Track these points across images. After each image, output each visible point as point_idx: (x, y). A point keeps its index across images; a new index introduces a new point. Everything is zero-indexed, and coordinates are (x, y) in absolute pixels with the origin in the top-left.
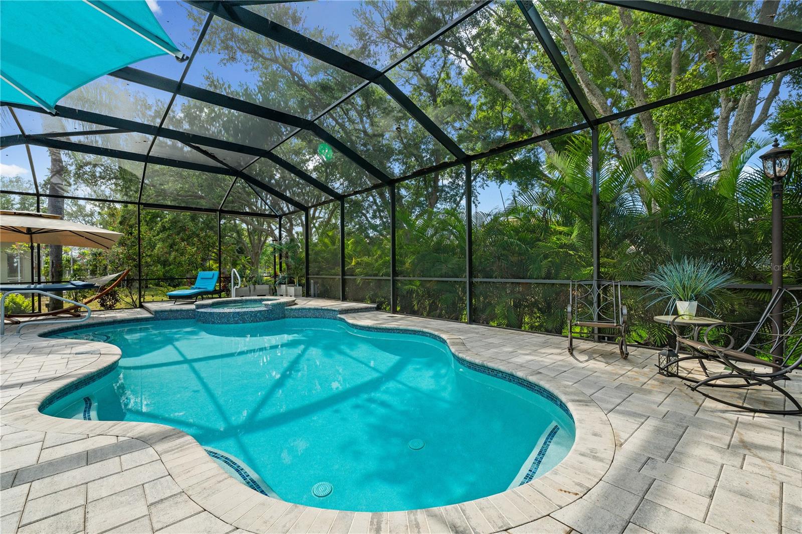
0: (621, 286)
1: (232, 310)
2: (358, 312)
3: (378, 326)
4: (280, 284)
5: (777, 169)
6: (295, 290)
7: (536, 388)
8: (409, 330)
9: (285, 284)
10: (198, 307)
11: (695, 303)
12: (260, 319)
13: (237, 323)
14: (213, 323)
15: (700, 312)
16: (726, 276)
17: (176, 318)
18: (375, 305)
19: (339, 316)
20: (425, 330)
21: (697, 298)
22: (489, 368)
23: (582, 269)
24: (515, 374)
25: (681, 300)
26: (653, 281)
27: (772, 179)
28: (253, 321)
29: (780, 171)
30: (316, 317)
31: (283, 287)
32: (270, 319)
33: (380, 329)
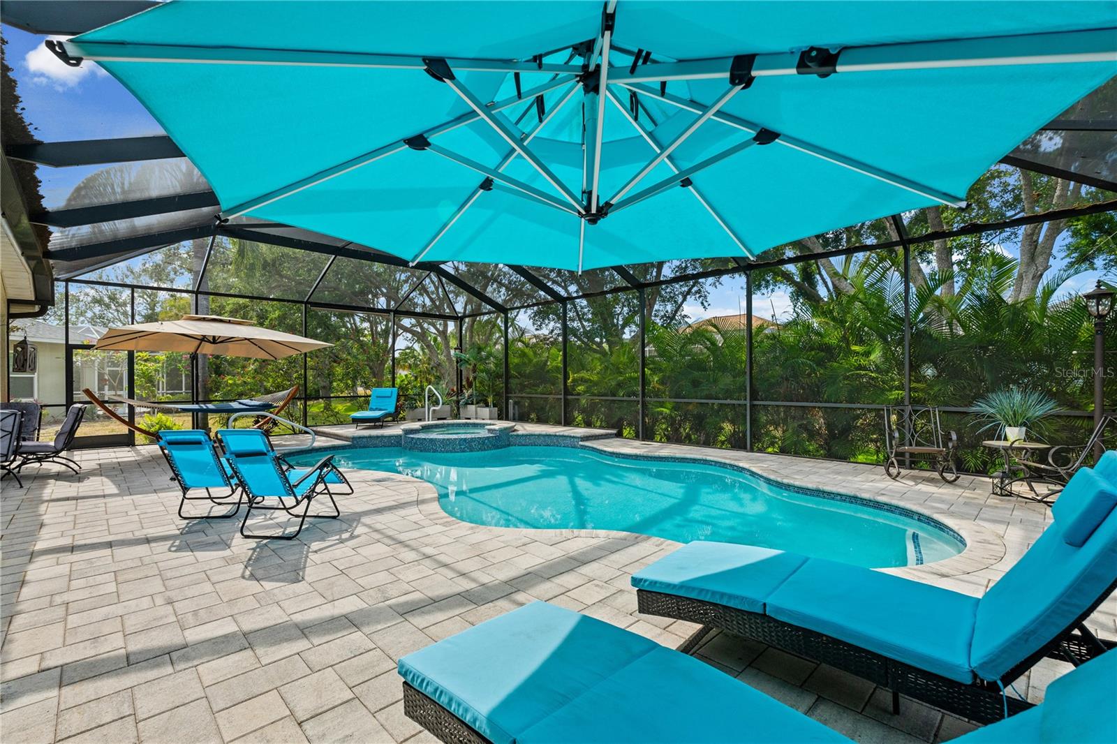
0: (939, 411)
1: (441, 437)
2: (598, 439)
3: (650, 454)
4: (467, 404)
5: (1100, 308)
6: (490, 412)
7: (886, 507)
8: (687, 459)
9: (472, 404)
10: (408, 432)
11: (1024, 429)
12: (488, 447)
13: (463, 451)
14: (435, 451)
15: (1029, 438)
16: (1051, 404)
17: (376, 446)
18: (614, 431)
19: (581, 443)
20: (708, 458)
21: (1024, 424)
22: (824, 492)
23: (888, 393)
24: (859, 496)
25: (1010, 426)
26: (981, 407)
27: (1095, 317)
28: (481, 450)
29: (1103, 310)
30: (548, 445)
31: (472, 408)
32: (497, 447)
33: (651, 457)
